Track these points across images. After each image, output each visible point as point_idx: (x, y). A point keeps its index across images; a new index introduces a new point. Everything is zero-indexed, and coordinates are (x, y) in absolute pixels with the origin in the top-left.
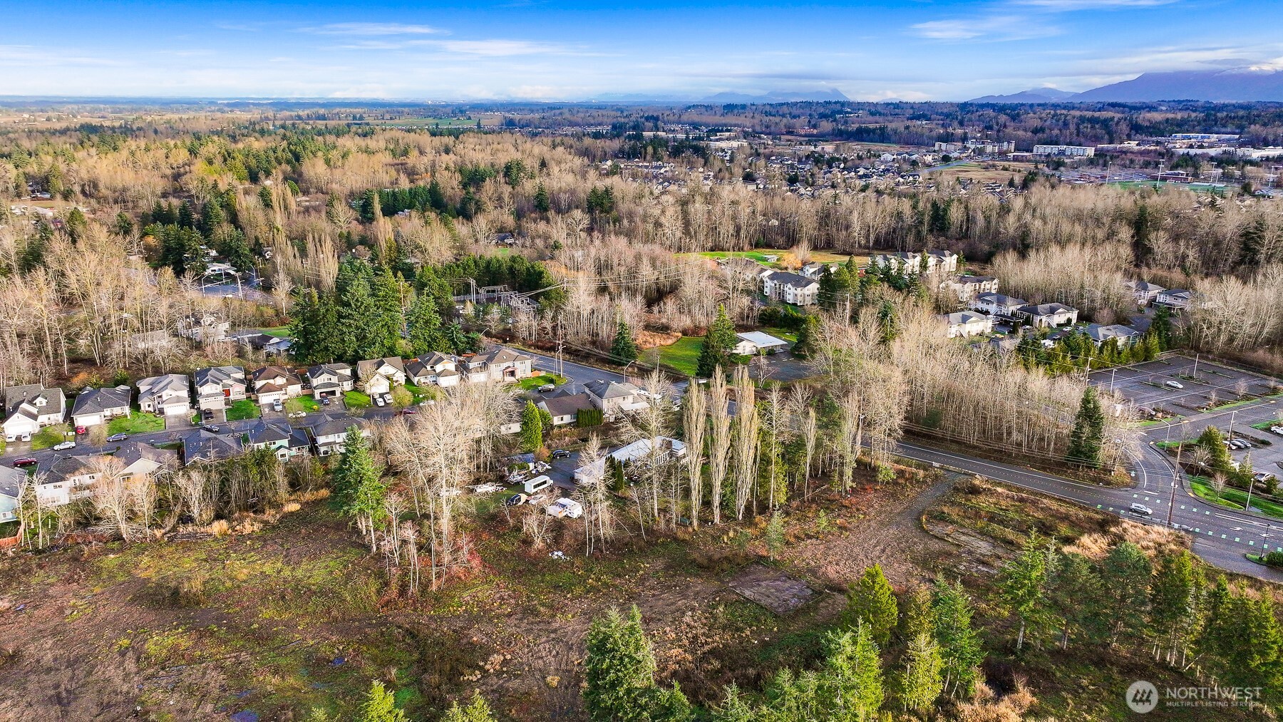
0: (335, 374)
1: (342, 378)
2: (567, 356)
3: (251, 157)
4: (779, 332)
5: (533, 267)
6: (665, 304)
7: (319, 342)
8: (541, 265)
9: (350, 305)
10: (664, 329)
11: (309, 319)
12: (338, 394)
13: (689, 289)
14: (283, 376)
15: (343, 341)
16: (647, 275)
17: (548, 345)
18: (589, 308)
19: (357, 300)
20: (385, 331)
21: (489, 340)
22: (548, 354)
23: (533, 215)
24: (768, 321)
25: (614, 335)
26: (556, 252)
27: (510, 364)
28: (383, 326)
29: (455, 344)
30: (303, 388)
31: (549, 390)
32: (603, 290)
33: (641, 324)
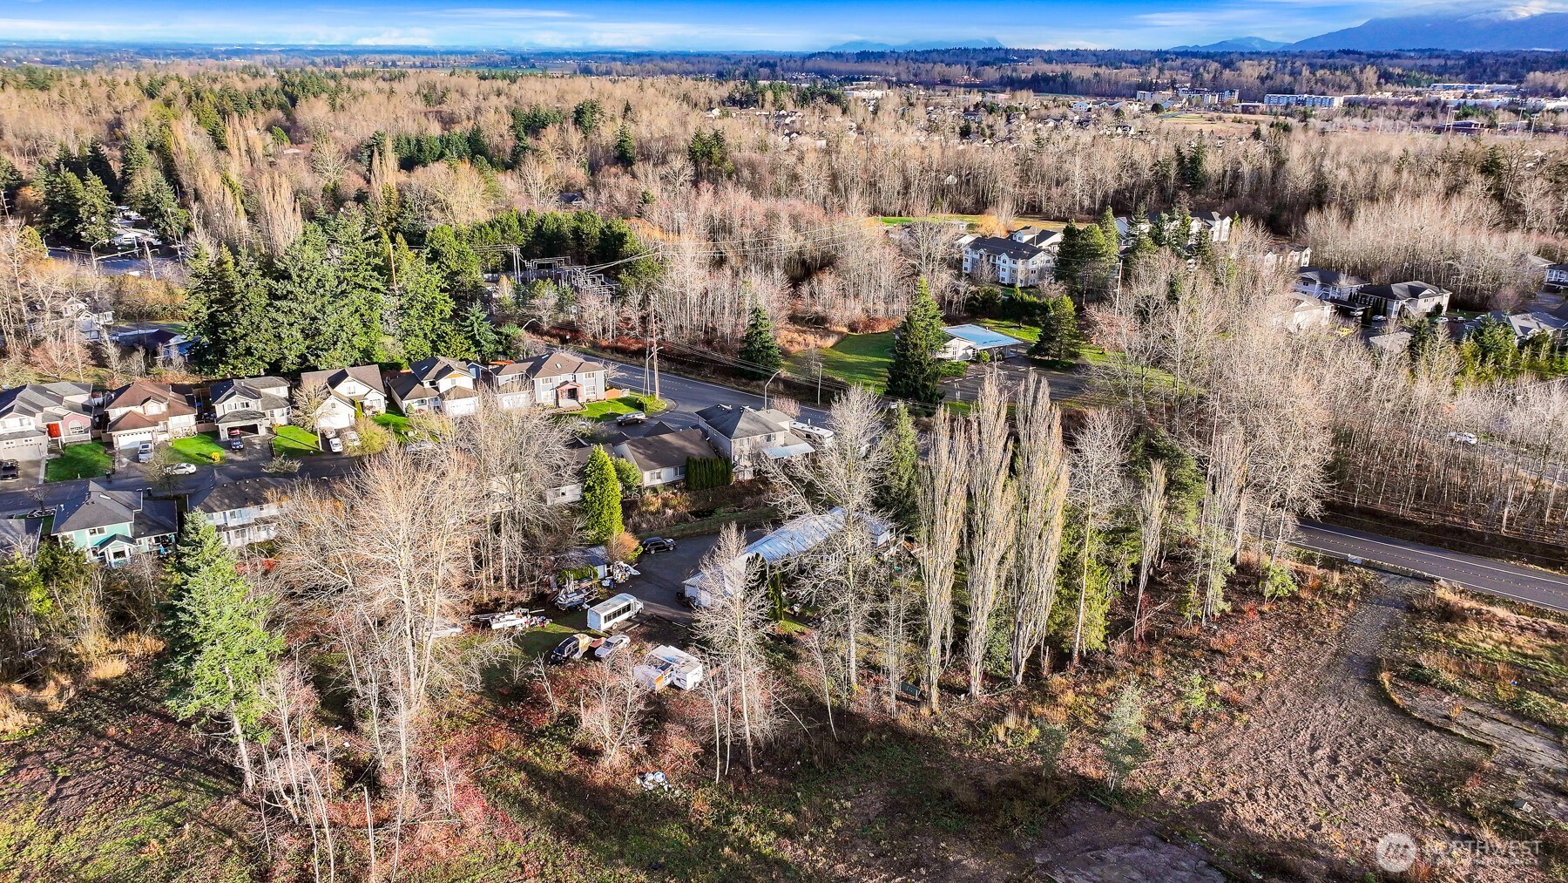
0: (257, 396)
1: (273, 403)
2: (666, 365)
3: (226, 99)
4: (999, 326)
5: (609, 227)
6: (820, 282)
7: (235, 341)
8: (621, 226)
9: (289, 277)
10: (818, 323)
11: (218, 301)
12: (262, 431)
13: (853, 260)
14: (159, 399)
15: (279, 337)
16: (787, 241)
17: (635, 347)
18: (699, 287)
19: (302, 269)
20: (356, 320)
21: (535, 338)
22: (634, 361)
23: (613, 170)
24: (977, 309)
25: (742, 333)
26: (646, 208)
27: (569, 378)
28: (352, 314)
29: (477, 344)
30: (198, 418)
31: (636, 422)
32: (719, 262)
33: (784, 313)
